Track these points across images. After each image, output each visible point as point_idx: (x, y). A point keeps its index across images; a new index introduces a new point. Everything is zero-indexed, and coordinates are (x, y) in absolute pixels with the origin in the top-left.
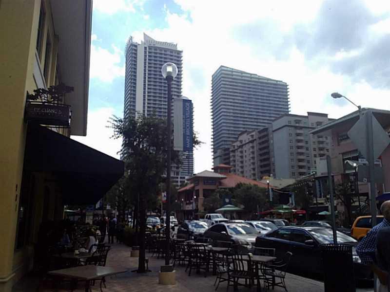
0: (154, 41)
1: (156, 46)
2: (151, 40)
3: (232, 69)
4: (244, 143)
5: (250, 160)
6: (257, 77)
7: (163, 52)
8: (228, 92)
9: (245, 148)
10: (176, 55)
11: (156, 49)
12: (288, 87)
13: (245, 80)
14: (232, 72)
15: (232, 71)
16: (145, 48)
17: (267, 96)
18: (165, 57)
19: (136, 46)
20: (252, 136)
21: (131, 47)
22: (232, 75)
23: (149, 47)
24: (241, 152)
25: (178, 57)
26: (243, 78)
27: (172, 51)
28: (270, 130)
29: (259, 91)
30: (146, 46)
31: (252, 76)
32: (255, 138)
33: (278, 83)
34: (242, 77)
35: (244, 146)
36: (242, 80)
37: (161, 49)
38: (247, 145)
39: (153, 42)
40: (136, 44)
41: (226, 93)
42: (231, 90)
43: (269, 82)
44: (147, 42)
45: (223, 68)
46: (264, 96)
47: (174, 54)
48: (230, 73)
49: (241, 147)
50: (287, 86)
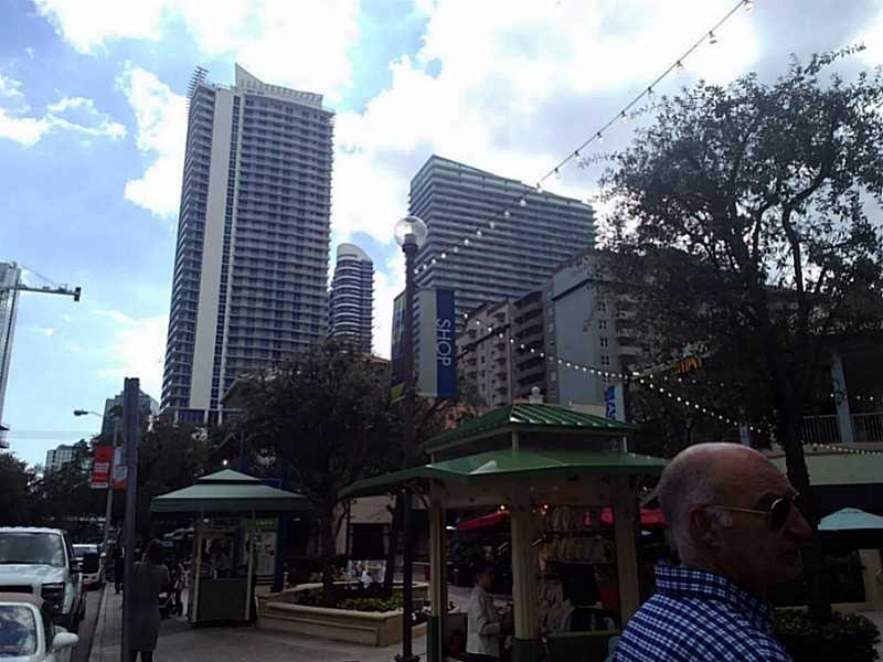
0: (261, 83)
1: (266, 95)
2: (252, 80)
3: (460, 165)
4: (479, 337)
5: (493, 382)
6: (522, 188)
7: (283, 112)
8: (448, 220)
9: (480, 352)
10: (317, 121)
11: (265, 102)
12: (595, 216)
13: (490, 194)
14: (460, 172)
15: (460, 169)
16: (237, 99)
17: (544, 236)
18: (288, 123)
19: (212, 93)
20: (501, 317)
21: (199, 94)
22: (460, 181)
23: (246, 96)
24: (473, 362)
25: (323, 128)
26: (488, 189)
27: (306, 111)
28: (547, 296)
29: (525, 221)
30: (238, 95)
31: (509, 184)
32: (507, 322)
33: (572, 204)
34: (484, 185)
35: (479, 346)
36: (485, 193)
37: (278, 104)
38: (487, 342)
39: (258, 84)
40: (213, 90)
41: (444, 223)
42: (455, 216)
43: (550, 200)
44: (243, 85)
45: (437, 162)
46: (536, 235)
47: (311, 119)
48: (455, 174)
49: (471, 348)
50: (593, 212)
